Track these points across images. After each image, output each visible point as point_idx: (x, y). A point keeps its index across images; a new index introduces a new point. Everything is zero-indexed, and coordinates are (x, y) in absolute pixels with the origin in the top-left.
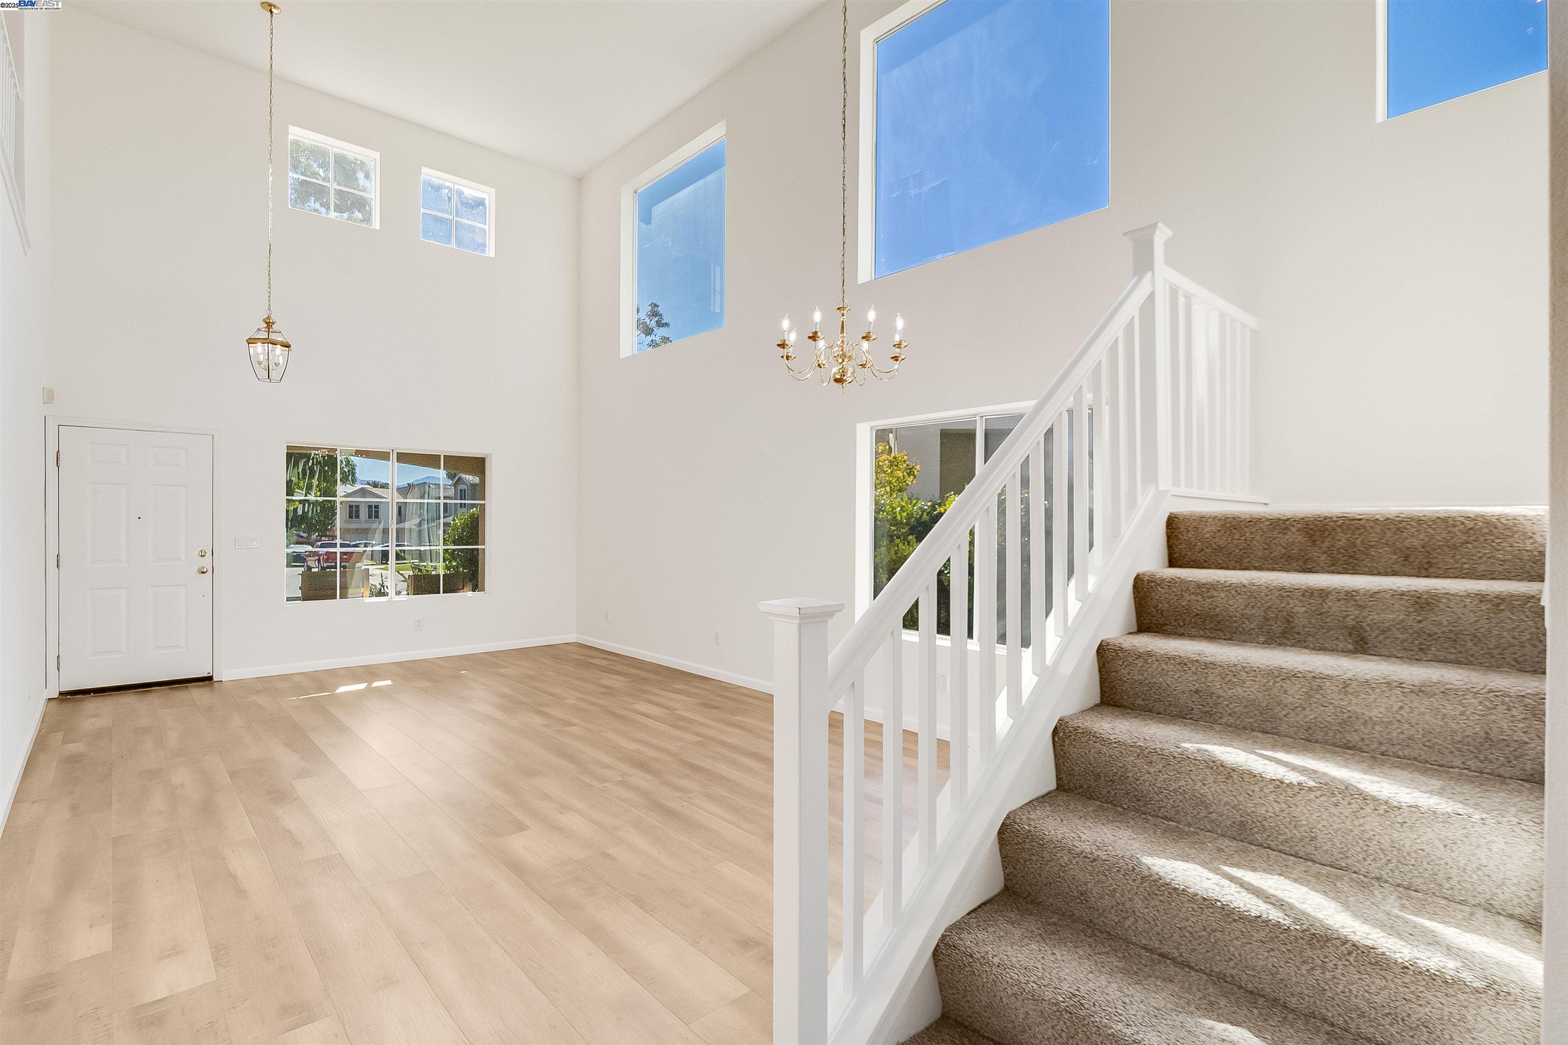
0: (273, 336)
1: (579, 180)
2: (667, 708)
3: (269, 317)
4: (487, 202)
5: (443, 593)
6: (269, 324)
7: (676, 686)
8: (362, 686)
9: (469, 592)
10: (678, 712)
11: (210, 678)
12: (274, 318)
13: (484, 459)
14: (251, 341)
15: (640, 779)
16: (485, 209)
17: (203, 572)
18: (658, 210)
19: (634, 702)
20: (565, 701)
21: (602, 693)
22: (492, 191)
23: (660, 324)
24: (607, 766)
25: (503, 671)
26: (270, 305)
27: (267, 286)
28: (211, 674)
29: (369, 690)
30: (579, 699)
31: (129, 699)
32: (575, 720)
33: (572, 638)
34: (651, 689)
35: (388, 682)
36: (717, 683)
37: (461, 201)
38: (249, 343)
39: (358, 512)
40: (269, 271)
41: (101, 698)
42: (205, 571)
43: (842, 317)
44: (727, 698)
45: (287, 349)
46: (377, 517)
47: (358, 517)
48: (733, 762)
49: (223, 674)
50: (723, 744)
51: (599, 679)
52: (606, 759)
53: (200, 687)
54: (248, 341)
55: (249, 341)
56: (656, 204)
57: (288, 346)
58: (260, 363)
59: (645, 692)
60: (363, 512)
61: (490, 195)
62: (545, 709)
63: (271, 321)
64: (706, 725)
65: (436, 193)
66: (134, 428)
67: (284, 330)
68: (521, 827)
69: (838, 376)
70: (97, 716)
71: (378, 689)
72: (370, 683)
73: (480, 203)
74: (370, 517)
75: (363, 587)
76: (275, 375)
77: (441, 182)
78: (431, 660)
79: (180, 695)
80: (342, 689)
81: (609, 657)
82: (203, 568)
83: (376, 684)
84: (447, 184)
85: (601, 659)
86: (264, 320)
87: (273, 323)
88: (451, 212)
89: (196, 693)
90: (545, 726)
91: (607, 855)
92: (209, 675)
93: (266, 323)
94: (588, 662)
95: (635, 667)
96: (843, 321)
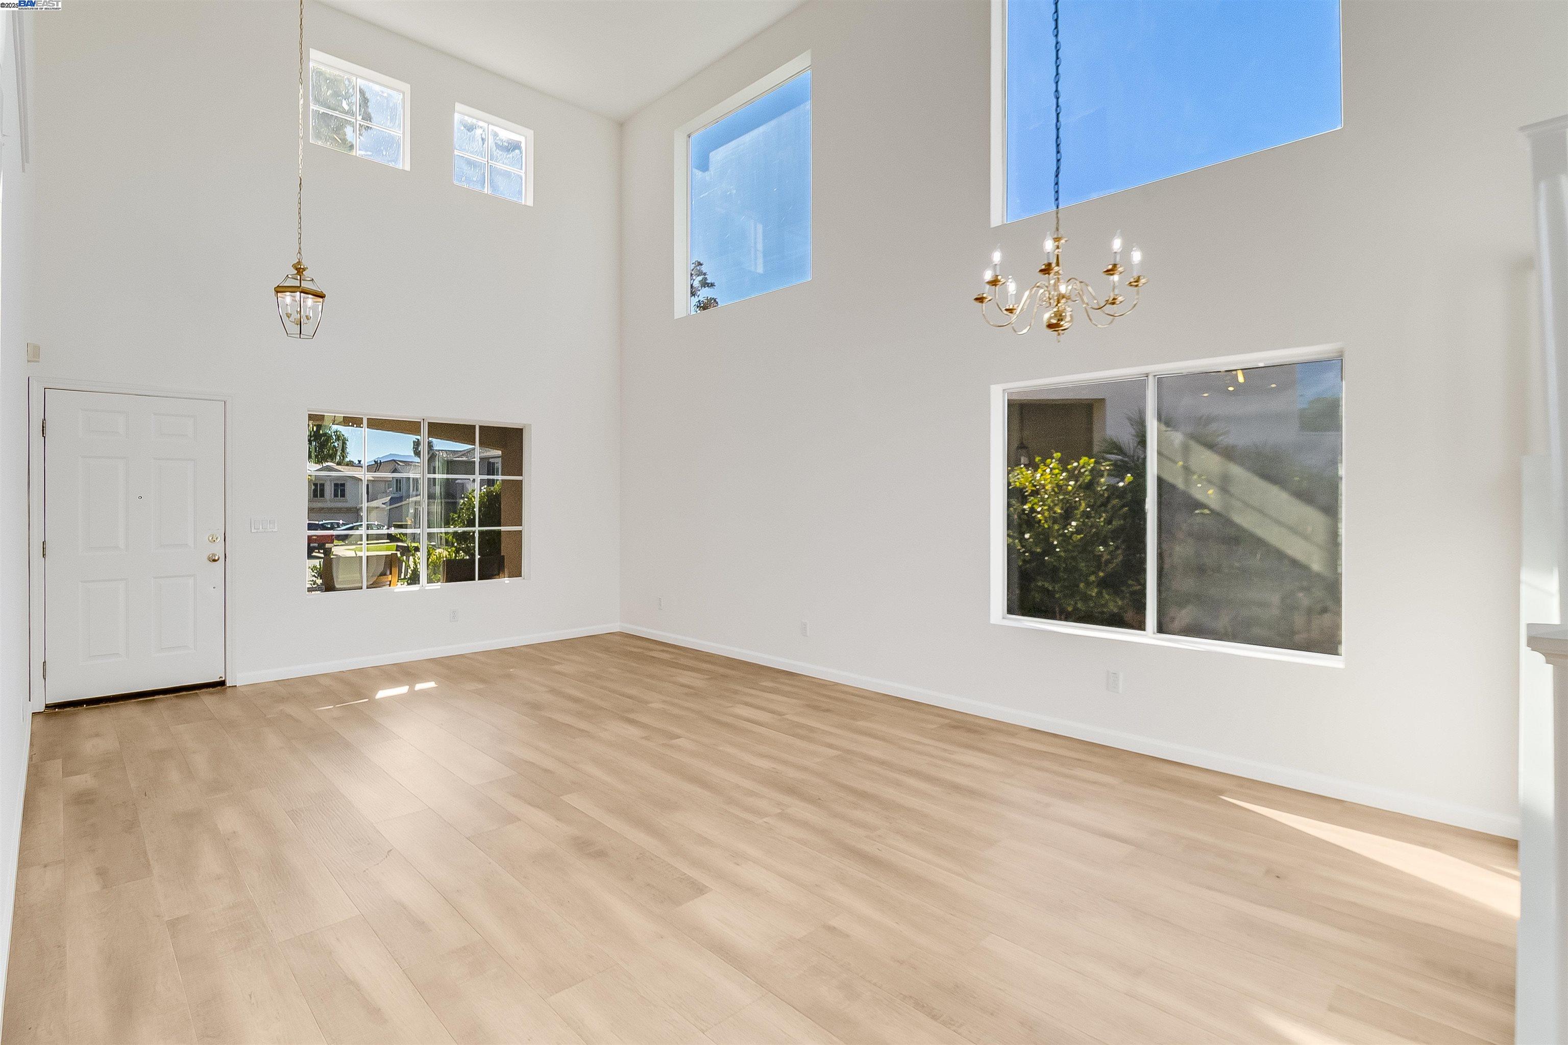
0: (306, 285)
1: (621, 125)
2: (773, 712)
3: (299, 263)
4: (523, 145)
5: (479, 579)
6: (299, 270)
7: (764, 684)
8: (403, 690)
9: (506, 579)
10: (787, 716)
11: (222, 683)
12: (305, 263)
13: (522, 430)
14: (279, 290)
15: (799, 809)
16: (521, 153)
17: (214, 561)
18: (718, 156)
19: (730, 705)
20: (650, 705)
21: (686, 694)
22: (530, 133)
23: (705, 284)
24: (752, 793)
25: (557, 667)
26: (300, 248)
27: (297, 226)
28: (224, 679)
29: (413, 694)
30: (664, 702)
31: (131, 711)
32: (678, 731)
33: (615, 627)
34: (738, 688)
35: (432, 684)
36: (808, 679)
37: (496, 143)
38: (277, 292)
39: (322, 491)
40: (300, 208)
41: (97, 711)
42: (216, 558)
43: (1057, 250)
44: (829, 697)
45: (321, 300)
46: (343, 495)
47: (322, 495)
48: (898, 784)
49: (238, 678)
50: (869, 759)
51: (672, 676)
52: (747, 784)
53: (212, 694)
54: (276, 289)
55: (279, 289)
56: (716, 148)
57: (322, 296)
58: (289, 316)
59: (736, 692)
60: (329, 490)
61: (526, 138)
62: (632, 716)
63: (302, 267)
64: (831, 733)
65: (469, 133)
66: (134, 393)
67: (316, 277)
68: (700, 890)
69: (1054, 321)
70: (97, 735)
71: (424, 693)
72: (412, 686)
73: (515, 146)
74: (336, 495)
75: (391, 573)
76: (308, 329)
77: (474, 121)
78: (467, 655)
79: (189, 704)
80: (381, 694)
81: (668, 649)
82: (214, 555)
83: (419, 687)
84: (481, 124)
85: (659, 651)
86: (295, 266)
87: (304, 269)
88: (485, 155)
89: (208, 700)
90: (646, 738)
91: (832, 929)
92: (221, 679)
93: (296, 269)
94: (647, 656)
95: (706, 662)
96: (1058, 255)
